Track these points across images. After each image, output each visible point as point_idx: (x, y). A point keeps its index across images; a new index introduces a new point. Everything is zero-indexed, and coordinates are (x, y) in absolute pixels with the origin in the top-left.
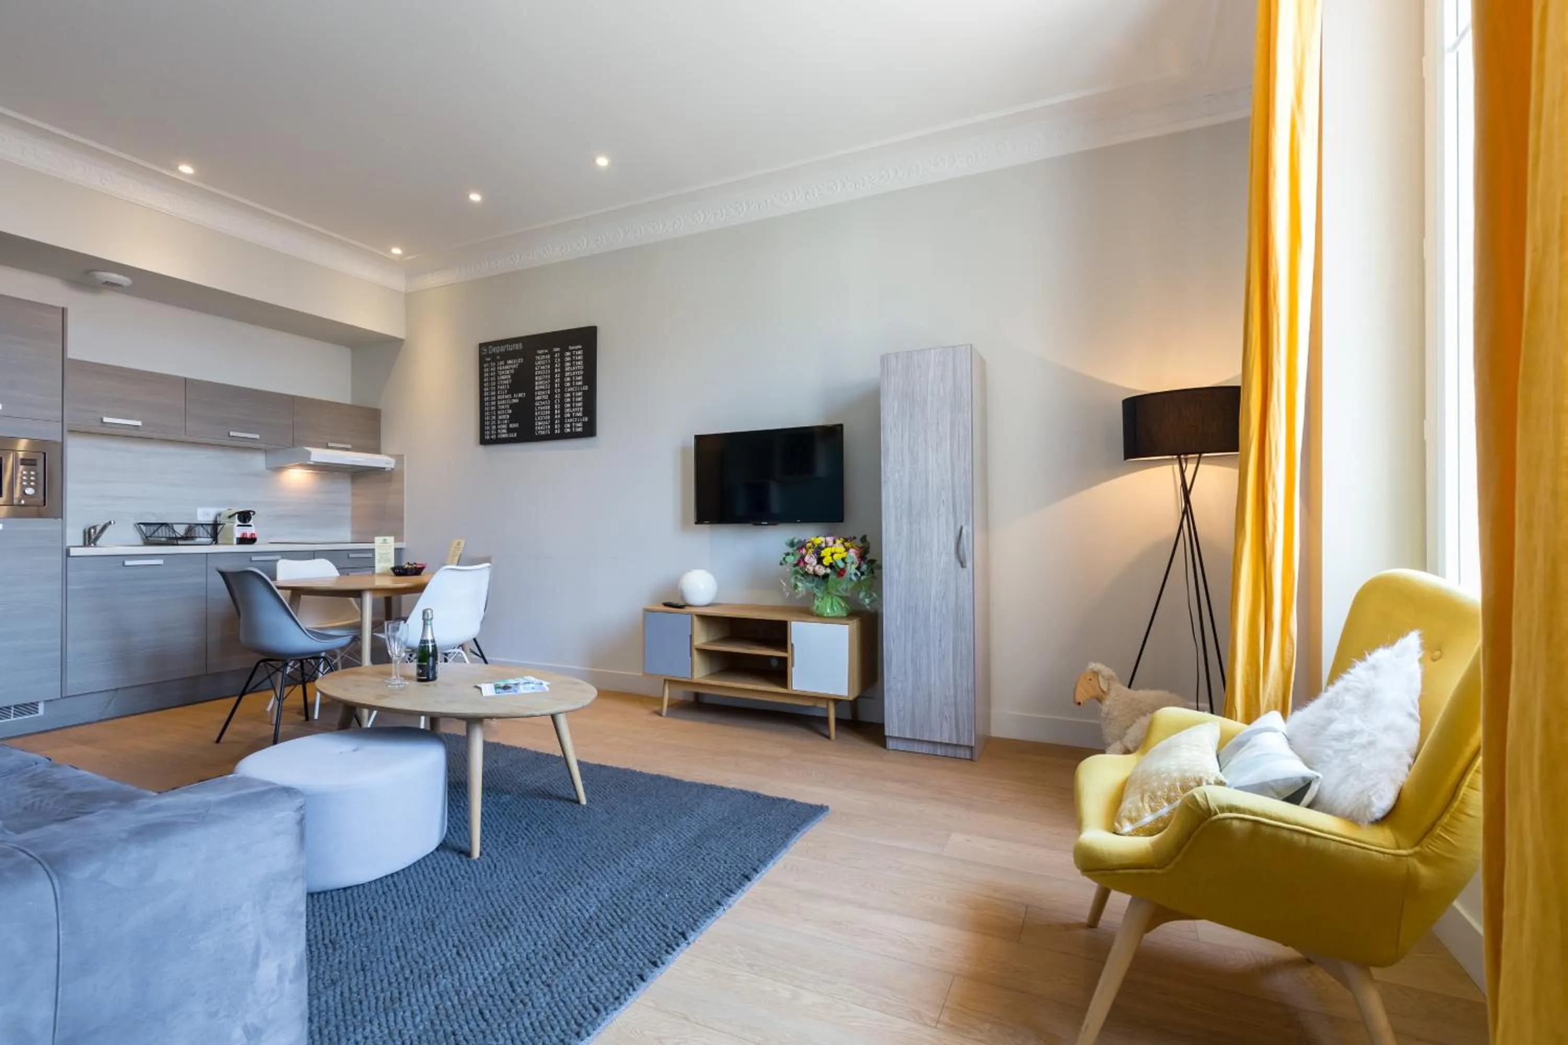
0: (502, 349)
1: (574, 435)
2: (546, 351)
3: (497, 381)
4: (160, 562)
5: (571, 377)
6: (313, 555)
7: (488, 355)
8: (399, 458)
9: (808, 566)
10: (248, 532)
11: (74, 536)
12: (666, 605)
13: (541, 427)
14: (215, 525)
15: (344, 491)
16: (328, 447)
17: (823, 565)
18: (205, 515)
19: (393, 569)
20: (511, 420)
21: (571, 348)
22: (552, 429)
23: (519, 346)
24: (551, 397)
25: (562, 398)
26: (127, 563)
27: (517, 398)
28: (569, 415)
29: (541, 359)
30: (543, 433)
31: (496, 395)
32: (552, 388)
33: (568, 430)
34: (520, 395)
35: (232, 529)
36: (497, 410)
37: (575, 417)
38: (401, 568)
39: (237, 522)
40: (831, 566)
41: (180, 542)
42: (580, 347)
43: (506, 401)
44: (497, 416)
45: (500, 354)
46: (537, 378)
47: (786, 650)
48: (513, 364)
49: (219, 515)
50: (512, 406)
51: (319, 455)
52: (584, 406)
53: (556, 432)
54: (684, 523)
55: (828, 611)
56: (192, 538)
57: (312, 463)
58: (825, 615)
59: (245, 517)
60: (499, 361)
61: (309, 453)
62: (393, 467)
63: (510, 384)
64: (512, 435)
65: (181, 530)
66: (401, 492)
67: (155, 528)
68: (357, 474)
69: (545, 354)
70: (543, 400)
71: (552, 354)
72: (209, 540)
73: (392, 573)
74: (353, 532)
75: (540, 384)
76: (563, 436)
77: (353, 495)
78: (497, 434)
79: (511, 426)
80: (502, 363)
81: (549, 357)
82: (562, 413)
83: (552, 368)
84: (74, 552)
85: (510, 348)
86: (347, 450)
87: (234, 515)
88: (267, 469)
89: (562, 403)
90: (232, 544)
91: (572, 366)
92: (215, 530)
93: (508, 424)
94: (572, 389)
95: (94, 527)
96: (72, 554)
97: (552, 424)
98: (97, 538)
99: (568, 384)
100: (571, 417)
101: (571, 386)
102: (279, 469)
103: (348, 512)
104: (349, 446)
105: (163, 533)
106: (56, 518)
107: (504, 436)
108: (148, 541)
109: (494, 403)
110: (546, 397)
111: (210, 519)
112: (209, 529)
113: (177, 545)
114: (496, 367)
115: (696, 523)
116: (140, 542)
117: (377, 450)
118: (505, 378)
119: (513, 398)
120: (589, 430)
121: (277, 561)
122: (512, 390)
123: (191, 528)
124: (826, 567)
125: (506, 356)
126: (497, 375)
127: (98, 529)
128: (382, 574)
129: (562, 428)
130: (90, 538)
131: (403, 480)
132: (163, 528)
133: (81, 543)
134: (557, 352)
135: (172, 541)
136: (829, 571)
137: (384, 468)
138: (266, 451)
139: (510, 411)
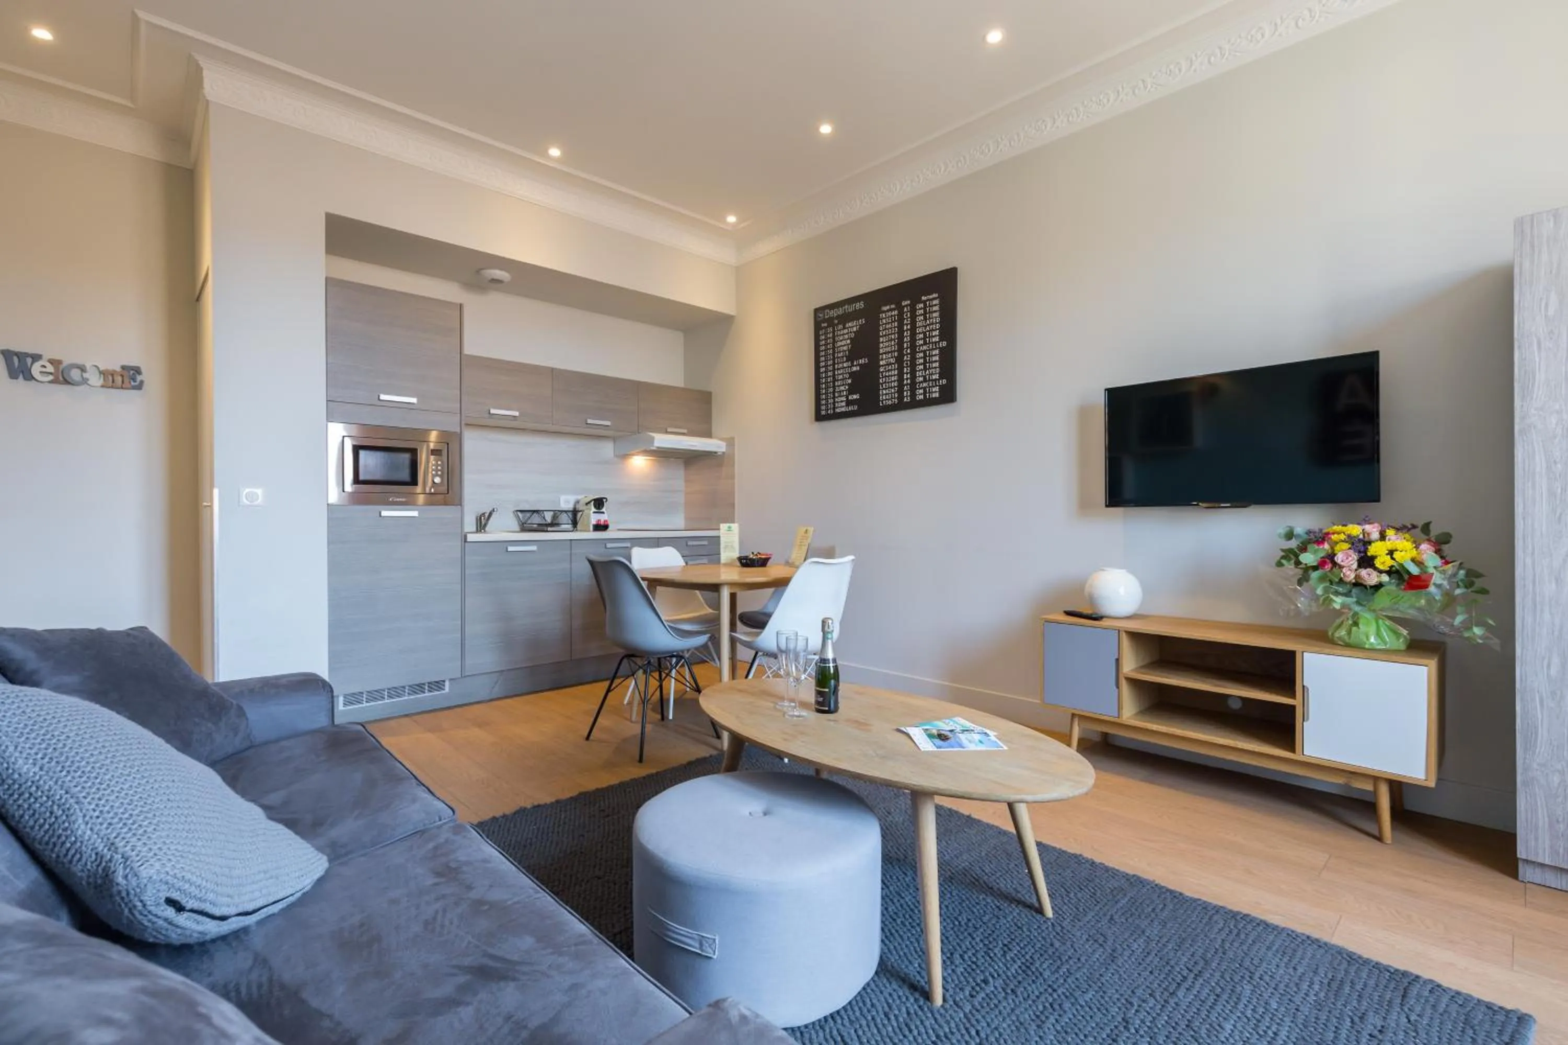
0: (840, 311)
1: (929, 402)
2: (893, 306)
3: (834, 348)
4: (534, 548)
5: (924, 333)
6: (657, 543)
7: (824, 321)
8: (730, 442)
9: (1344, 570)
10: (603, 518)
11: (470, 524)
12: (1069, 613)
13: (887, 395)
14: (575, 512)
15: (677, 477)
16: (667, 432)
17: (1375, 569)
18: (566, 502)
19: (740, 559)
20: (851, 391)
21: (924, 298)
22: (901, 397)
23: (860, 305)
24: (899, 360)
25: (913, 359)
26: (510, 549)
27: (859, 365)
28: (921, 379)
29: (888, 314)
30: (890, 402)
31: (834, 364)
32: (901, 349)
33: (922, 397)
34: (861, 361)
35: (589, 516)
36: (834, 380)
37: (929, 380)
38: (746, 558)
39: (594, 509)
40: (1389, 572)
41: (549, 529)
42: (935, 295)
43: (845, 370)
44: (834, 387)
45: (838, 317)
46: (881, 340)
47: (1293, 696)
48: (854, 326)
49: (578, 502)
50: (852, 375)
51: (662, 440)
52: (940, 367)
53: (905, 400)
54: (1084, 506)
55: (1372, 640)
56: (558, 525)
57: (654, 448)
58: (1367, 646)
59: (599, 503)
60: (837, 325)
61: (653, 438)
62: (724, 450)
63: (849, 351)
64: (850, 408)
65: (549, 517)
66: (733, 477)
67: (528, 515)
68: (690, 459)
69: (891, 310)
70: (888, 364)
71: (900, 308)
72: (569, 527)
73: (738, 564)
74: (687, 519)
75: (886, 346)
76: (915, 404)
77: (686, 481)
78: (834, 408)
79: (850, 398)
80: (841, 327)
81: (896, 312)
82: (913, 377)
83: (900, 327)
84: (471, 538)
85: (849, 308)
86: (683, 434)
87: (589, 502)
88: (616, 456)
89: (913, 365)
90: (589, 531)
91: (925, 319)
92: (575, 516)
93: (847, 397)
94: (925, 348)
95: (484, 514)
96: (469, 540)
97: (900, 391)
98: (485, 525)
99: (921, 342)
100: (925, 381)
101: (925, 343)
102: (625, 456)
103: (681, 498)
104: (685, 431)
105: (536, 519)
106: (457, 505)
107: (843, 409)
108: (524, 528)
109: (830, 374)
110: (892, 360)
111: (570, 507)
112: (570, 514)
113: (547, 531)
114: (834, 332)
115: (1107, 506)
116: (517, 528)
117: (708, 434)
118: (844, 344)
119: (853, 365)
120: (948, 395)
121: (630, 548)
122: (851, 357)
123: (557, 514)
124: (1381, 572)
125: (844, 319)
126: (834, 342)
127: (487, 515)
128: (729, 565)
129: (913, 395)
130: (482, 524)
131: (733, 465)
132: (535, 514)
133: (474, 529)
134: (906, 306)
135: (542, 528)
136: (1385, 578)
137: (716, 453)
138: (614, 439)
139: (850, 381)
